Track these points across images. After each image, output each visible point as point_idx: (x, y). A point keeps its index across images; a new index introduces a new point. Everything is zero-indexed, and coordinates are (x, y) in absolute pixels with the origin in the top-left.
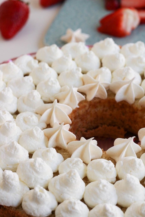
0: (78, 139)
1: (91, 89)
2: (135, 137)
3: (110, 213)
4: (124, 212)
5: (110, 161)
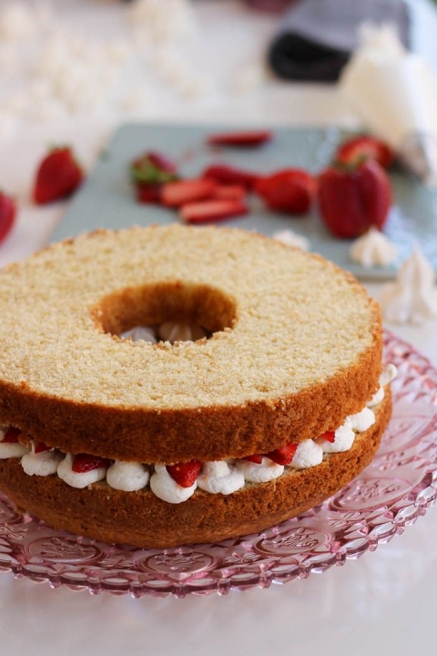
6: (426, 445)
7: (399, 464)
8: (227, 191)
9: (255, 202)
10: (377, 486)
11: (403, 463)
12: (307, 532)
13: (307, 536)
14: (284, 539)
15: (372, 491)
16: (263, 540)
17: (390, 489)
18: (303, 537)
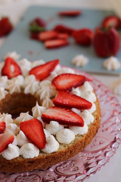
0: (2, 114)
1: (12, 88)
2: (29, 112)
3: (11, 149)
4: (20, 149)
5: (15, 124)
6: (111, 123)
7: (103, 131)
8: (62, 36)
9: (71, 40)
10: (96, 140)
11: (104, 130)
12: (73, 163)
13: (74, 165)
14: (65, 166)
15: (94, 143)
16: (57, 167)
17: (101, 142)
18: (72, 165)
